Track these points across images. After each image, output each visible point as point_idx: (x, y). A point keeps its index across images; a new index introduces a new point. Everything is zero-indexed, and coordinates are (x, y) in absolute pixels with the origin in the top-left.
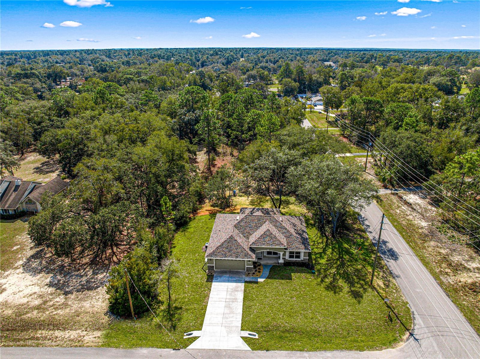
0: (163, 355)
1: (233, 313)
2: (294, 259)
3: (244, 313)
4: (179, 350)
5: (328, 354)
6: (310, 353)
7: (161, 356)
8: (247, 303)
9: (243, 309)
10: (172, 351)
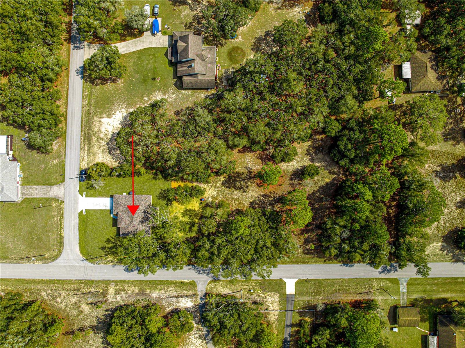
4: (79, 192)
7: (76, 187)
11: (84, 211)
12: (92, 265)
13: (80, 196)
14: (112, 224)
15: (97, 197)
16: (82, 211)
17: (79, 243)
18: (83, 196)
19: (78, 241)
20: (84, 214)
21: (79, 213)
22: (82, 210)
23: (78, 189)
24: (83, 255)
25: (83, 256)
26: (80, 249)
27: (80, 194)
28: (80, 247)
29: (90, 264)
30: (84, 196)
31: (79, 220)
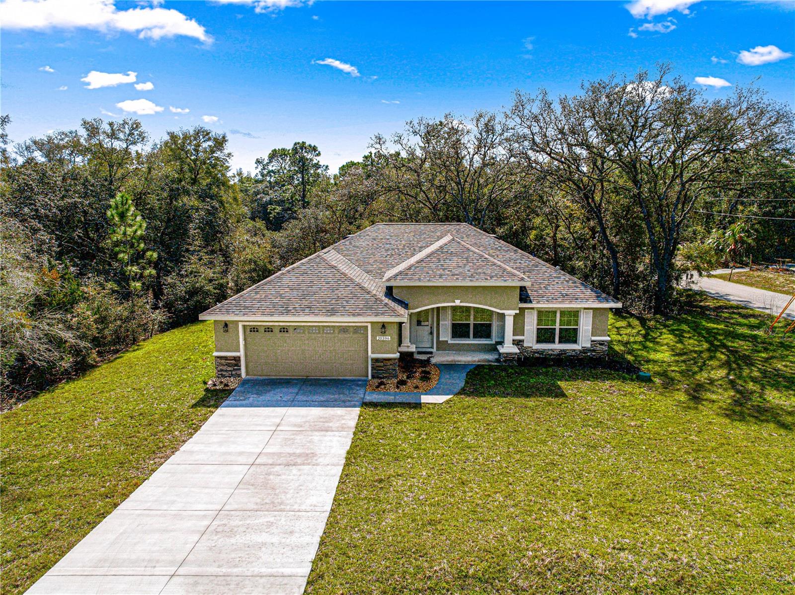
1: (275, 507)
2: (557, 346)
3: (344, 508)
8: (365, 469)
9: (340, 491)
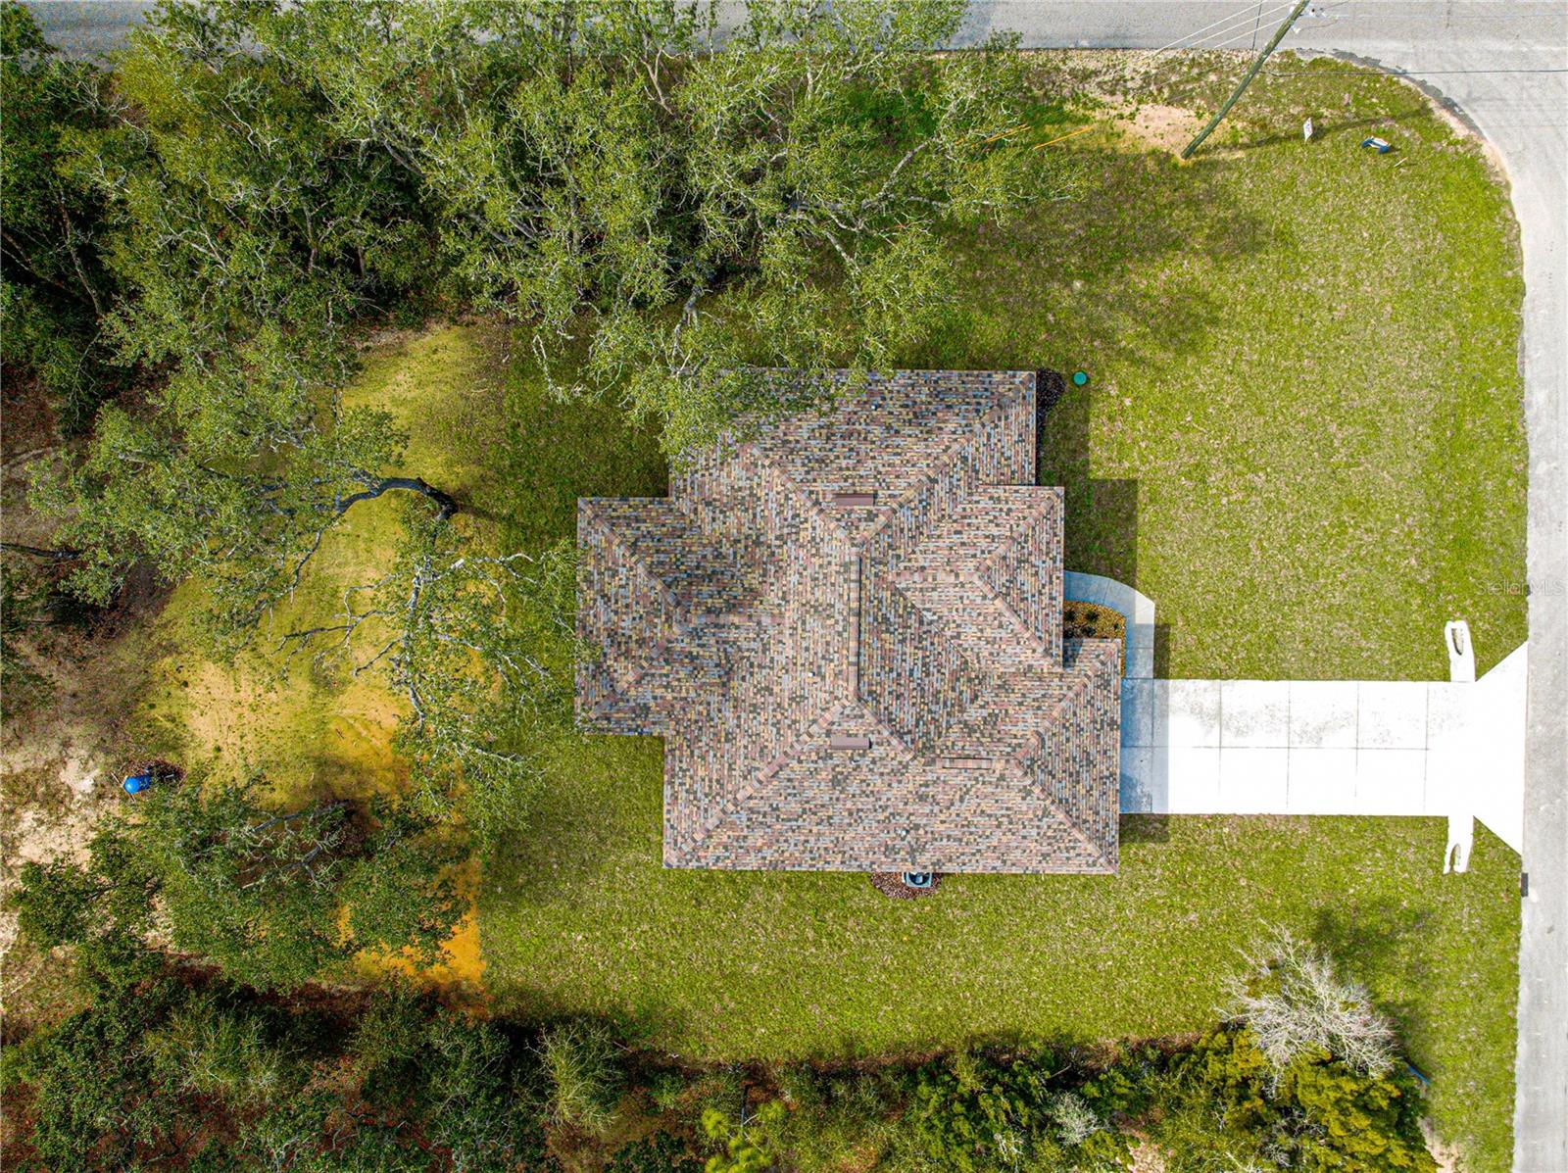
0: (1548, 925)
4: (1525, 877)
5: (1537, 398)
6: (1532, 454)
7: (1551, 930)
8: (1295, 663)
10: (1533, 894)
11: (1463, 664)
12: (1362, 48)
13: (1511, 832)
14: (1146, 516)
15: (1318, 822)
16: (1487, 659)
17: (1518, 290)
18: (1479, 828)
19: (1534, 313)
20: (1458, 629)
21: (1521, 635)
22: (1480, 672)
23: (1532, 912)
24: (1474, 165)
25: (1472, 145)
26: (1512, 226)
27: (1512, 859)
28: (1508, 254)
29: (1388, 61)
30: (1461, 838)
31: (1517, 556)
